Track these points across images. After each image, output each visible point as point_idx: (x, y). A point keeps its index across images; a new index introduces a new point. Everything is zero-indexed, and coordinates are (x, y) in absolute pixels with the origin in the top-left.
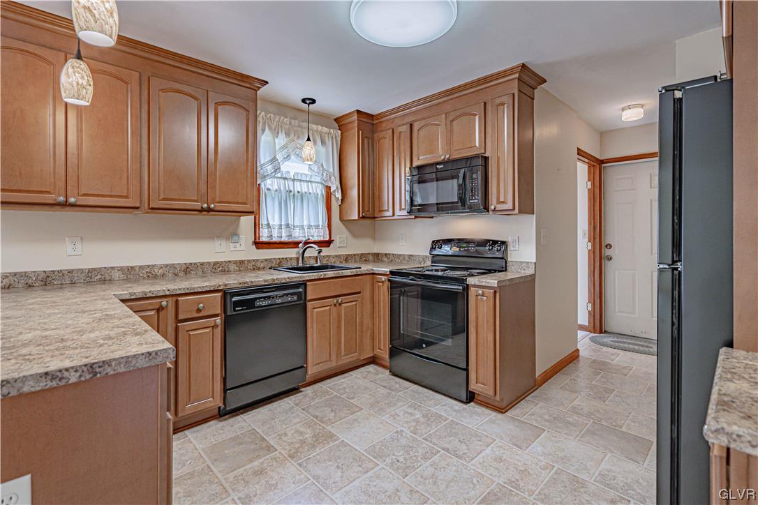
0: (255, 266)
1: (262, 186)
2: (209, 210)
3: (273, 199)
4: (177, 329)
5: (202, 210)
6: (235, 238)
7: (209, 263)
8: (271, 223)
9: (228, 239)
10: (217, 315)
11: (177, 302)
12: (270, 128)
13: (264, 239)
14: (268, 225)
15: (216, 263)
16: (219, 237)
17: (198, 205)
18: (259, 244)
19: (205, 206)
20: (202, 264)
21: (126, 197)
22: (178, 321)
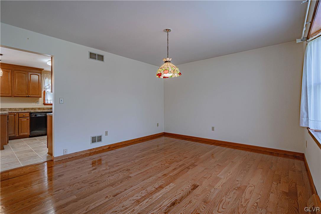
0: (44, 109)
1: (46, 91)
2: (28, 97)
3: (49, 94)
4: (19, 119)
5: (27, 97)
6: (38, 103)
7: (31, 108)
8: (48, 99)
9: (36, 103)
10: (28, 117)
11: (19, 114)
12: (48, 78)
13: (46, 103)
14: (47, 100)
15: (32, 108)
16: (33, 102)
17: (26, 96)
18: (45, 104)
19: (27, 96)
20: (29, 108)
21: (9, 94)
22: (19, 117)
